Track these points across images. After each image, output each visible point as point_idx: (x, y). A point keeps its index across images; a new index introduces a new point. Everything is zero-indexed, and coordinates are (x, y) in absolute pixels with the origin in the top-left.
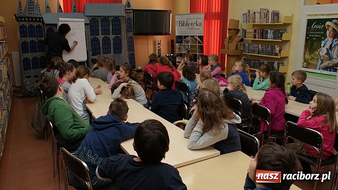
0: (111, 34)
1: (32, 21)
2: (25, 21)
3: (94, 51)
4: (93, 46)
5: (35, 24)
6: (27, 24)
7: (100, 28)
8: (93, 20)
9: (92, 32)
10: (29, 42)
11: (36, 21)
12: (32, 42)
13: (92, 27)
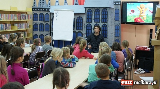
0: (101, 21)
1: (43, 11)
2: (37, 11)
3: (87, 34)
4: (87, 31)
5: (44, 13)
6: (38, 13)
7: (93, 17)
8: (89, 11)
9: (88, 19)
10: (39, 25)
11: (45, 11)
12: (41, 24)
13: (88, 16)
